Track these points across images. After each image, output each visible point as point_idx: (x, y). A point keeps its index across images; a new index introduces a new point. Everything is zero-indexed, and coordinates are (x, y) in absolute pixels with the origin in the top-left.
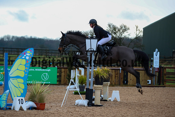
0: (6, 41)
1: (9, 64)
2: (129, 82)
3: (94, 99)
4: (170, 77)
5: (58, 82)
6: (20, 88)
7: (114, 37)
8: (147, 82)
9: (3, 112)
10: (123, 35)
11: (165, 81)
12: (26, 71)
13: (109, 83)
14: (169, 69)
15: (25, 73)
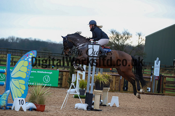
0: (11, 42)
1: (12, 65)
2: (129, 88)
3: (93, 103)
4: (170, 86)
5: (59, 85)
6: (21, 89)
7: (117, 44)
8: (146, 89)
9: (4, 112)
10: (125, 42)
11: (165, 89)
12: (27, 73)
13: (109, 88)
14: (169, 78)
15: (27, 74)
